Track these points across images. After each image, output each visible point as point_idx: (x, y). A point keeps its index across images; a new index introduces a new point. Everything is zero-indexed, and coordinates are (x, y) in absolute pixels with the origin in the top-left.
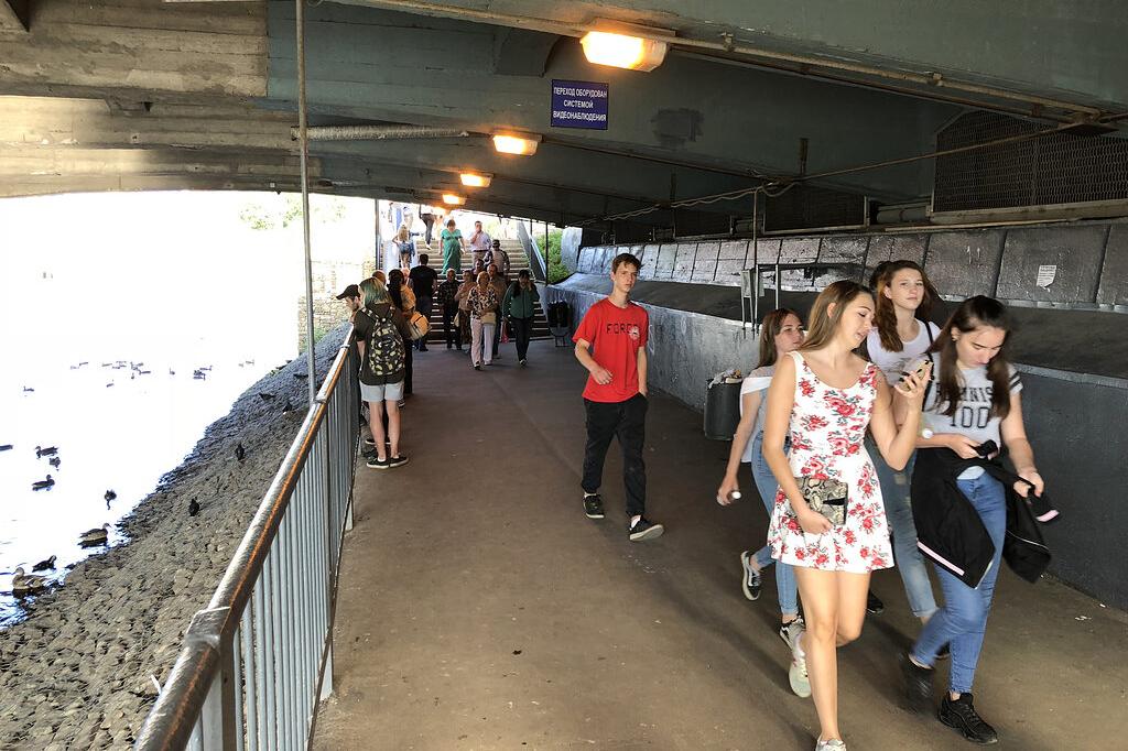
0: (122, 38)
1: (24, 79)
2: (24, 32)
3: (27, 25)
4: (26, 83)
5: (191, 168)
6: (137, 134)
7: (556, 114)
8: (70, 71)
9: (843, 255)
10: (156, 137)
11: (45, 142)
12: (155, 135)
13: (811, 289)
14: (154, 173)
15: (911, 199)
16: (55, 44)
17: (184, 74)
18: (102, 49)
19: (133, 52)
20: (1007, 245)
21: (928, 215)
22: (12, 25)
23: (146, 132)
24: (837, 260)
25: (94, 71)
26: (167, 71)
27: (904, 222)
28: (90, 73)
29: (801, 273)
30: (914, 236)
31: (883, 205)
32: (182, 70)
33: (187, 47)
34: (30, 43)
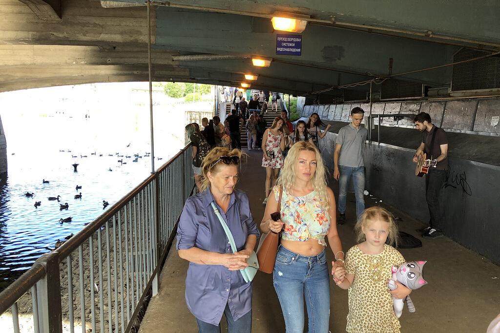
0: (98, 21)
1: (60, 39)
2: (59, 19)
3: (60, 17)
4: (61, 40)
5: (135, 72)
6: (110, 59)
7: (278, 49)
8: (77, 35)
9: (410, 110)
10: (117, 60)
11: (74, 63)
12: (117, 59)
13: (397, 126)
14: (121, 75)
15: (443, 85)
16: (72, 24)
17: (122, 35)
18: (90, 25)
19: (102, 27)
20: (479, 107)
21: (449, 92)
22: (55, 17)
23: (113, 58)
24: (408, 113)
25: (87, 35)
26: (115, 34)
27: (439, 95)
28: (85, 35)
29: (392, 118)
30: (440, 102)
31: (431, 88)
32: (121, 33)
33: (124, 24)
34: (62, 24)
